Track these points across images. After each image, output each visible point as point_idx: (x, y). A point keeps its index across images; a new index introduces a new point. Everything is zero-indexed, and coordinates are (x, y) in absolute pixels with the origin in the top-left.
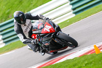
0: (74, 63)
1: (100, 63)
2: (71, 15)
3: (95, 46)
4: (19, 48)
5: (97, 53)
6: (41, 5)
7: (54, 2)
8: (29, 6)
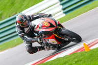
0: (65, 60)
1: (90, 60)
2: (61, 15)
3: (85, 44)
4: (12, 47)
5: (86, 51)
6: (32, 6)
7: (47, 2)
8: (20, 7)
